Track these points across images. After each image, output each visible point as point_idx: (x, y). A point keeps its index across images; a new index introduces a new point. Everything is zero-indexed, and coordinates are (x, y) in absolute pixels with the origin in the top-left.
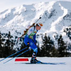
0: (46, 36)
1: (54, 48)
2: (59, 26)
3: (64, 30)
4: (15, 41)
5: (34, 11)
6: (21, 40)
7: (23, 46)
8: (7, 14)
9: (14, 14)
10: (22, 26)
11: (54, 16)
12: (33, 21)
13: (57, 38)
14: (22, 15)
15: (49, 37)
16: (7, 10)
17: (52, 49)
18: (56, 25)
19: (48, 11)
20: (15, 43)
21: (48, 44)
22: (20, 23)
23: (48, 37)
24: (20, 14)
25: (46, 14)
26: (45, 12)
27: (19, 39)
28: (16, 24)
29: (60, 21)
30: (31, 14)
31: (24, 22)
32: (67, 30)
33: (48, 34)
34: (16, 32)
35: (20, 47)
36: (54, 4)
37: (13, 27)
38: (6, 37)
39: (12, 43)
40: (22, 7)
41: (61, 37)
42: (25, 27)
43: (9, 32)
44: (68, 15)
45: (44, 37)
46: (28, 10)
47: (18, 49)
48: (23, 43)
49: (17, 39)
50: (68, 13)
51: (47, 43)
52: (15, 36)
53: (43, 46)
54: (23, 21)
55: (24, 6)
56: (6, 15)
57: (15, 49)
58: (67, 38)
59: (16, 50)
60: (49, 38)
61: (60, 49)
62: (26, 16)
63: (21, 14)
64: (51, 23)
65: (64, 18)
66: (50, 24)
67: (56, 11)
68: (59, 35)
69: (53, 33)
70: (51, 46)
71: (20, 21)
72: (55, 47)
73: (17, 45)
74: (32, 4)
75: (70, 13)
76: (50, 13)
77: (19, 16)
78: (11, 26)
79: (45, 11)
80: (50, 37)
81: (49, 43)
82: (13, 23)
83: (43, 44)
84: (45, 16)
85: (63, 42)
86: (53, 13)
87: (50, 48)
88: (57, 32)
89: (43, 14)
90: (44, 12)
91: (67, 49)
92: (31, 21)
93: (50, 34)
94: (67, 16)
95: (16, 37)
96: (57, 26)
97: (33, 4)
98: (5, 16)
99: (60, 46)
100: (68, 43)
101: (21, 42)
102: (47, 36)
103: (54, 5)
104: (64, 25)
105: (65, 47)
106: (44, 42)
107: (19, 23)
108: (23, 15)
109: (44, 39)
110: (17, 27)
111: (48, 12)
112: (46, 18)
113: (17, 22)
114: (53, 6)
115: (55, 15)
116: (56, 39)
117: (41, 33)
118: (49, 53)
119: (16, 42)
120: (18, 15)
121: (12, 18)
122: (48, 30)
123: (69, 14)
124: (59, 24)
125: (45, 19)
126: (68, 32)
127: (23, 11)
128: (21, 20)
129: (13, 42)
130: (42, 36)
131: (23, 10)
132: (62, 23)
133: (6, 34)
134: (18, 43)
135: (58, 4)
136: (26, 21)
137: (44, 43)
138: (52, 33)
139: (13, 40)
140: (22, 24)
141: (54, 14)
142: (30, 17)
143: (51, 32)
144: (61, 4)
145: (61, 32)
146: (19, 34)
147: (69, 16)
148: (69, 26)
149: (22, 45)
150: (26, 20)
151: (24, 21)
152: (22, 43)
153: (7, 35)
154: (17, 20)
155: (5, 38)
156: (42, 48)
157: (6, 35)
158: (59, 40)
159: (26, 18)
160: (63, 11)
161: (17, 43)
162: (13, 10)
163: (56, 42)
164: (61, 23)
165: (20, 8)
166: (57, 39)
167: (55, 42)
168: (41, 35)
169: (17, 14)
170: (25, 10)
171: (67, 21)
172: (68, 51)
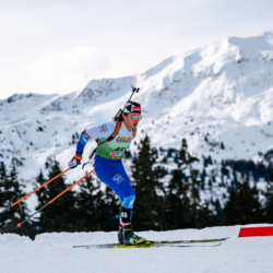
4: (204, 175)
6: (225, 172)
8: (171, 77)
9: (196, 75)
10: (229, 119)
12: (267, 97)
14: (227, 76)
16: (169, 61)
22: (222, 108)
24: (218, 75)
27: (220, 167)
28: (206, 111)
30: (262, 71)
31: (235, 102)
34: (206, 140)
35: (224, 196)
37: (195, 122)
38: (171, 159)
39: (195, 181)
40: (225, 46)
42: (238, 123)
46: (247, 57)
47: (217, 204)
48: (233, 183)
49: (209, 169)
52: (203, 157)
54: (231, 98)
55: (233, 41)
56: (166, 80)
57: (208, 204)
62: (243, 80)
71: (220, 101)
73: (210, 189)
74: (261, 34)
77: (216, 82)
78: (186, 120)
82: (194, 107)
92: (263, 97)
95: (208, 161)
97: (266, 34)
98: (165, 83)
101: (225, 177)
107: (215, 109)
108: (232, 77)
110: (208, 123)
113: (209, 102)
119: (207, 180)
120: (210, 78)
121: (188, 91)
127: (229, 62)
128: (222, 96)
129: (199, 179)
131: (229, 57)
133: (171, 151)
134: (214, 181)
136: (242, 99)
139: (195, 173)
140: (228, 109)
142: (256, 84)
146: (217, 149)
149: (230, 190)
150: (242, 94)
151: (235, 97)
152: (229, 181)
153: (173, 154)
154: (210, 97)
155: (166, 166)
157: (169, 155)
159: (241, 86)
161: (210, 184)
162: (193, 58)
165: (217, 50)
169: (208, 72)
170: (238, 57)
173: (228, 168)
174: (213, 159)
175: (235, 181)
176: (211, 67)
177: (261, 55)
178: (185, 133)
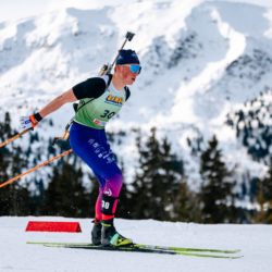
0: (153, 138)
1: (182, 187)
2: (210, 102)
3: (226, 119)
4: (29, 152)
5: (112, 36)
6: (52, 151)
7: (60, 172)
8: (2, 45)
9: (29, 45)
11: (191, 59)
13: (199, 149)
14: (62, 49)
15: (165, 141)
17: (176, 192)
18: (197, 95)
19: (168, 38)
20: (27, 162)
21: (162, 172)
22: (53, 83)
23: (161, 143)
24: (52, 46)
25: (158, 48)
26: (154, 40)
27: (47, 145)
28: (36, 84)
29: (212, 81)
30: (99, 47)
31: (68, 77)
32: (238, 118)
33: (163, 130)
35: (49, 176)
36: (194, 10)
37: (24, 95)
39: (17, 159)
40: (63, 18)
41: (214, 143)
43: (7, 114)
44: (245, 60)
45: (145, 140)
46: (85, 30)
47: (40, 184)
48: (59, 163)
49: (35, 146)
50: (246, 49)
51: (158, 168)
52: (30, 133)
53: (141, 179)
54: (64, 73)
55: (71, 11)
57: (28, 184)
58: (238, 148)
59: (33, 187)
60: (167, 147)
61: (208, 191)
62: (78, 54)
63: (59, 46)
64: (176, 87)
65: (229, 68)
66: (171, 90)
67: (198, 39)
68: (208, 138)
69: (184, 127)
70: (172, 178)
71: (52, 74)
72: (189, 182)
75: (255, 51)
76: (173, 45)
77: (50, 54)
78: (15, 92)
79: (153, 36)
80: (168, 142)
81: (167, 166)
82: (24, 78)
83: (141, 172)
84: (152, 58)
85: (223, 164)
86: (186, 46)
87: (167, 186)
88: (201, 126)
89: (147, 50)
90: (150, 43)
91: (237, 196)
93: (169, 131)
94: (241, 61)
96: (200, 100)
97: (107, 8)
99: (207, 183)
100: (240, 171)
101: (52, 156)
102: (159, 137)
103: (194, 16)
104: (228, 98)
105: (229, 186)
106: (144, 161)
107: (47, 82)
108: (68, 49)
109: (147, 149)
110: (37, 97)
111: (165, 43)
112: (157, 66)
113: (41, 75)
114: (186, 20)
115: (194, 56)
116: (194, 152)
117: (136, 127)
118: (163, 207)
119: (32, 158)
120: (43, 49)
121: (19, 60)
122: (164, 114)
123: (251, 54)
124: (208, 91)
125: (154, 69)
126: (242, 125)
127: (65, 33)
128: (55, 69)
129: (21, 156)
130: (138, 139)
131: (66, 28)
132: (221, 88)
134: (40, 159)
135: (208, 12)
136: (75, 75)
137: (143, 165)
138: (179, 126)
139: (19, 149)
140: (60, 84)
141: (192, 51)
142: (92, 60)
143: (174, 124)
144: (220, 11)
145: (215, 127)
146: (45, 125)
147: (250, 61)
148: (249, 104)
149: (55, 171)
150: (76, 69)
151: (68, 72)
152: (55, 162)
154: (42, 70)
156: (134, 184)
158: (205, 157)
159: (76, 61)
160: (227, 40)
161: (35, 162)
162: (26, 26)
163: (193, 166)
164: (216, 91)
165: (53, 19)
166: (199, 154)
167: (188, 163)
168: (135, 135)
169: (42, 42)
170: (75, 30)
171: (243, 84)
172: (238, 204)
173: (56, 146)
174: (40, 135)
175: (61, 162)
176: (46, 37)
177: (99, 30)
178: (12, 105)
